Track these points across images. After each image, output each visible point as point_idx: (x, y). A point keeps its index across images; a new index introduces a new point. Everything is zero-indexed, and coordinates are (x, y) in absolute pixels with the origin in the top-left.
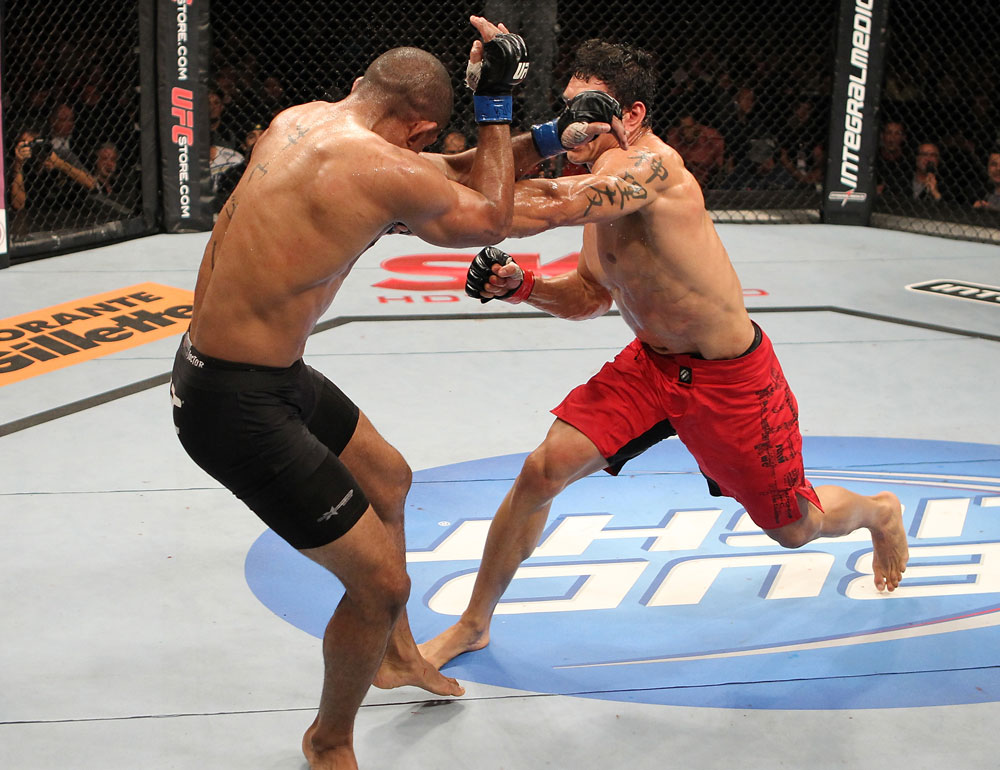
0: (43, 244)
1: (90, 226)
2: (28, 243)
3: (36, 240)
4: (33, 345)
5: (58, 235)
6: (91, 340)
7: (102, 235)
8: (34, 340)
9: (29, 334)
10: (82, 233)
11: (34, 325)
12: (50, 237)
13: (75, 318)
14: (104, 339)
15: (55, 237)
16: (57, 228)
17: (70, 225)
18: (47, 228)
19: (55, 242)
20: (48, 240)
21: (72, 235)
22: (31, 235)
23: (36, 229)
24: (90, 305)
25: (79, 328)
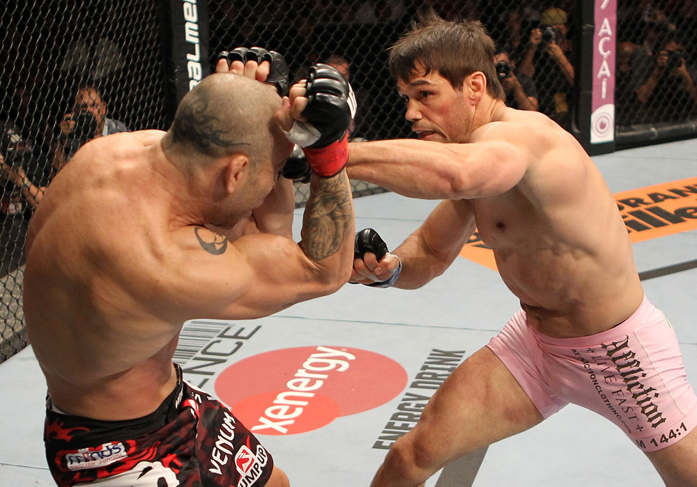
0: (643, 135)
1: (683, 121)
2: (630, 134)
3: (638, 131)
4: (631, 218)
5: (656, 128)
6: (679, 217)
7: (692, 129)
8: (632, 213)
9: (628, 209)
10: (676, 127)
11: (633, 201)
12: (649, 129)
13: (666, 197)
14: (690, 216)
15: (653, 130)
16: (656, 122)
17: (666, 119)
18: (647, 122)
19: (653, 134)
20: (647, 131)
21: (667, 128)
22: (634, 127)
23: (638, 122)
24: (680, 187)
25: (670, 206)
